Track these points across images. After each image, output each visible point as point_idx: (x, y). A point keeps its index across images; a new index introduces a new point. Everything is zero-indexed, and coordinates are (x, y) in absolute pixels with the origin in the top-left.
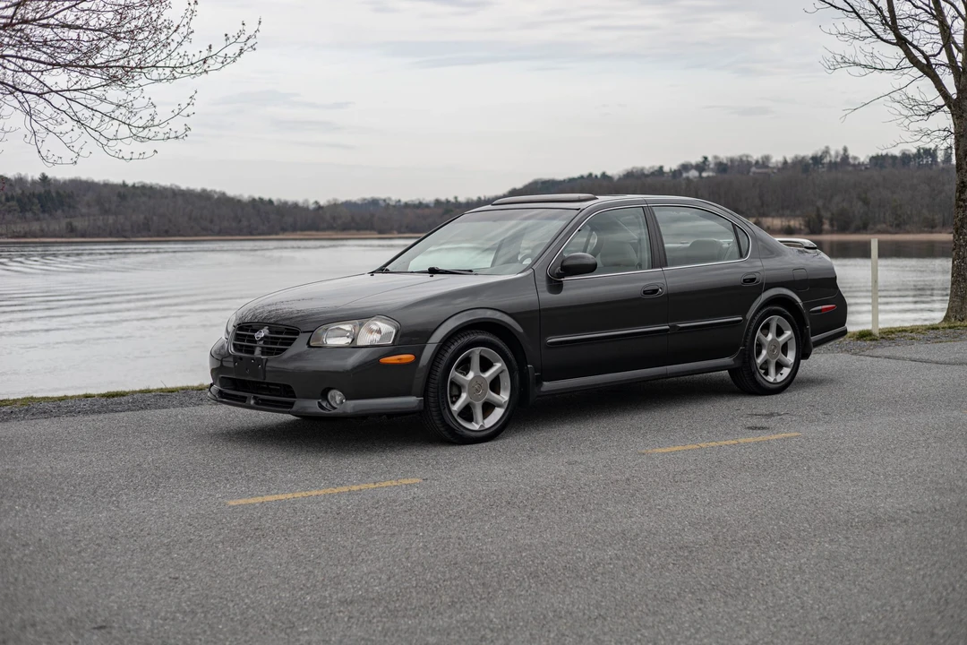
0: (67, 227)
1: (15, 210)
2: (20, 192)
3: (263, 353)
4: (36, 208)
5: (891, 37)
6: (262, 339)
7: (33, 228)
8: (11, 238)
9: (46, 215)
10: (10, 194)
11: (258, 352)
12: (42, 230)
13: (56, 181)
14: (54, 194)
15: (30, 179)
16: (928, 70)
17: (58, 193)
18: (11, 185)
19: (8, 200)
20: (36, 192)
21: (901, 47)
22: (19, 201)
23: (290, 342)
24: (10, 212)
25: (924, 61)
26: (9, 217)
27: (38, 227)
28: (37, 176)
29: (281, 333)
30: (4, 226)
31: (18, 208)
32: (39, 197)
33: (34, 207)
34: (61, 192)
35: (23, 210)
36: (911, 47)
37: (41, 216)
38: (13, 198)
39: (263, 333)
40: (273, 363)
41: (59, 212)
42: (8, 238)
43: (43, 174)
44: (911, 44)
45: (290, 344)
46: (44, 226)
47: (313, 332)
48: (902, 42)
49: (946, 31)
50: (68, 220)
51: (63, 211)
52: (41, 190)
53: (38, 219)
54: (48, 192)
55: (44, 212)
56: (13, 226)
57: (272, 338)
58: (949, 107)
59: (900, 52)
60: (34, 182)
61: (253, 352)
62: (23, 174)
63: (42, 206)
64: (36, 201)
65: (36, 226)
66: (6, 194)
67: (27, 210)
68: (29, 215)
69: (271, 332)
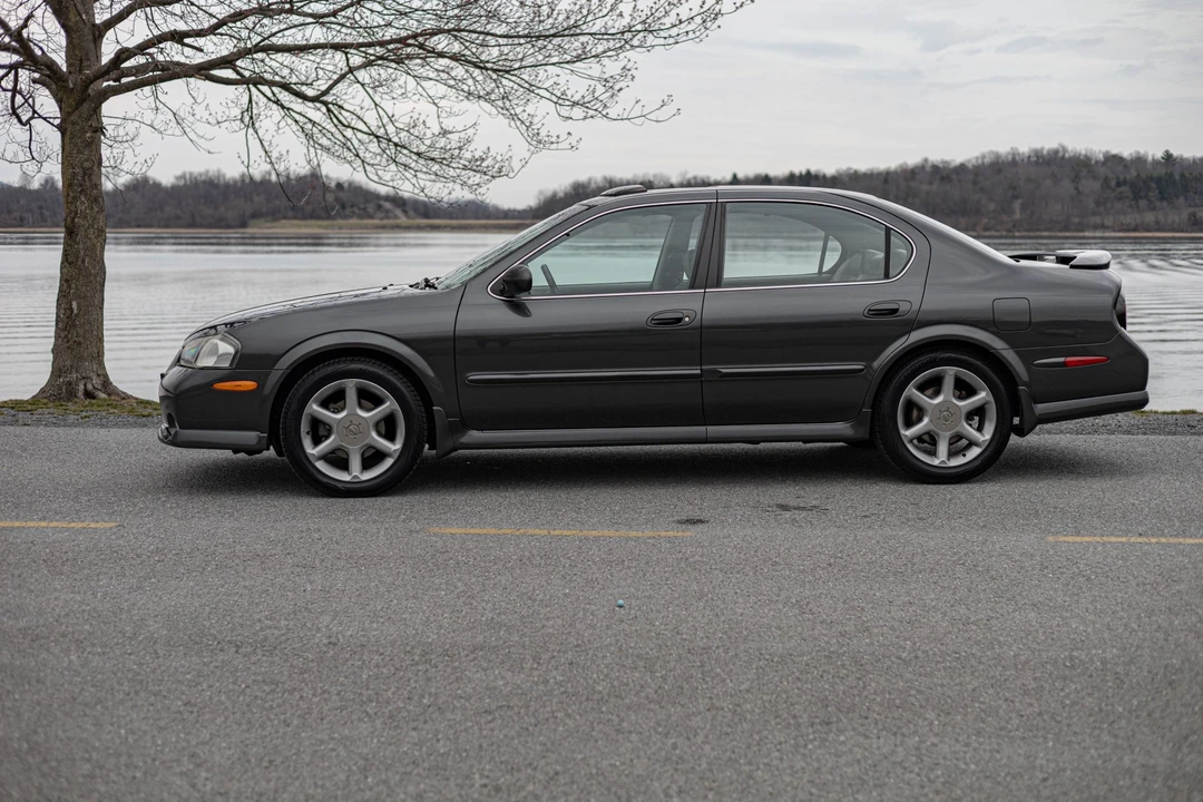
0: (1189, 220)
1: (1127, 197)
2: (1135, 174)
4: (1154, 194)
7: (1148, 219)
8: (1119, 231)
9: (1165, 204)
10: (1122, 177)
12: (1157, 223)
13: (1182, 159)
14: (1177, 178)
15: (1150, 158)
17: (1182, 175)
18: (1126, 166)
19: (1119, 184)
20: (1155, 175)
22: (1133, 185)
24: (1120, 199)
26: (1118, 205)
27: (1153, 219)
28: (1159, 155)
30: (1111, 218)
31: (1130, 195)
32: (1159, 180)
33: (1151, 194)
34: (1187, 175)
35: (1137, 197)
37: (1158, 204)
38: (1125, 182)
41: (1181, 200)
42: (1115, 231)
43: (1167, 152)
46: (1161, 216)
50: (1191, 210)
51: (1186, 199)
52: (1162, 171)
53: (1153, 209)
54: (1170, 175)
55: (1162, 199)
56: (1122, 217)
60: (1156, 163)
62: (1142, 152)
63: (1160, 192)
64: (1153, 185)
65: (1150, 217)
66: (1118, 178)
67: (1141, 197)
68: (1143, 203)
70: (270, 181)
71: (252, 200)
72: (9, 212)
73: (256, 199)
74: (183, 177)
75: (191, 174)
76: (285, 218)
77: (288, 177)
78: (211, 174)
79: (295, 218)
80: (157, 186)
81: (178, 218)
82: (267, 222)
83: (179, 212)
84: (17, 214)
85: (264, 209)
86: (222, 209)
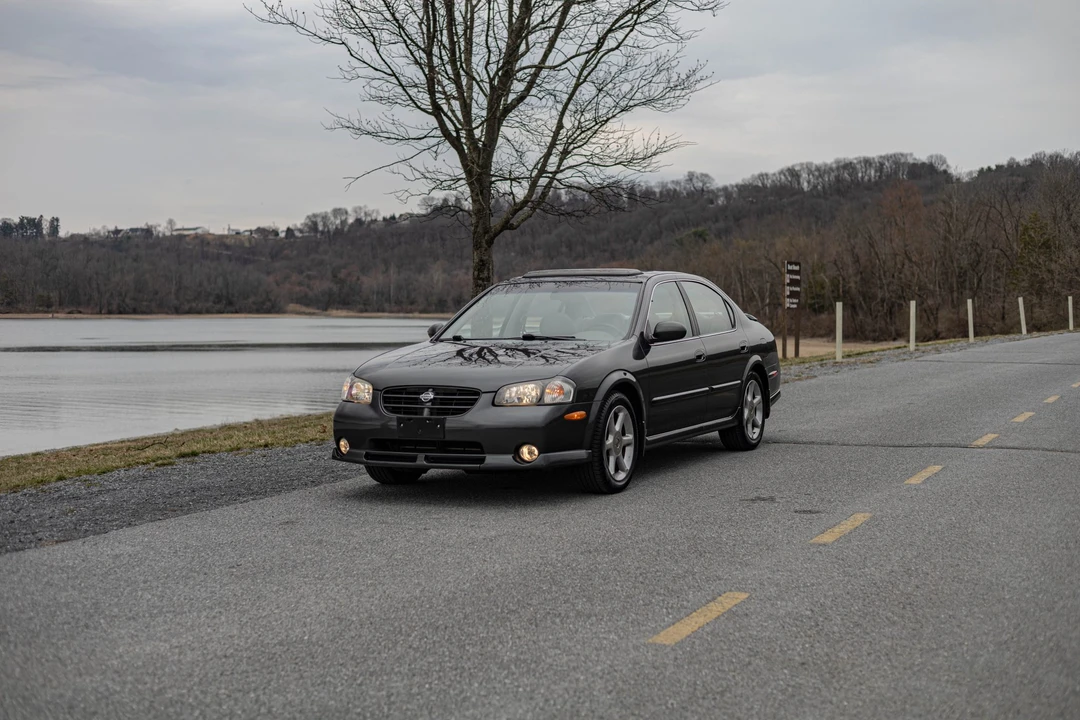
3: (431, 414)
5: (430, 108)
6: (431, 400)
11: (426, 413)
16: (456, 143)
21: (436, 117)
23: (473, 402)
25: (454, 134)
29: (455, 395)
36: (445, 118)
39: (431, 395)
40: (452, 422)
44: (446, 115)
45: (472, 404)
47: (496, 392)
48: (437, 111)
49: (466, 108)
57: (441, 399)
58: (470, 184)
59: (433, 121)
61: (422, 414)
69: (436, 394)
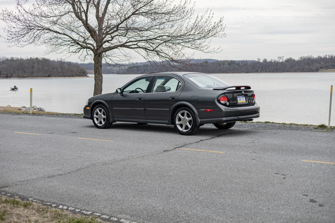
70: (326, 58)
71: (320, 64)
72: (254, 68)
73: (321, 63)
74: (301, 58)
75: (303, 57)
76: (330, 68)
77: (332, 56)
78: (309, 56)
79: (333, 68)
80: (294, 60)
81: (299, 69)
82: (324, 69)
83: (299, 67)
84: (256, 69)
85: (324, 66)
86: (311, 66)
